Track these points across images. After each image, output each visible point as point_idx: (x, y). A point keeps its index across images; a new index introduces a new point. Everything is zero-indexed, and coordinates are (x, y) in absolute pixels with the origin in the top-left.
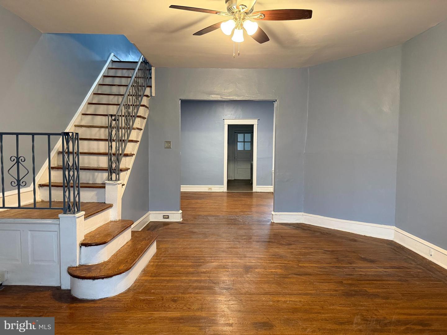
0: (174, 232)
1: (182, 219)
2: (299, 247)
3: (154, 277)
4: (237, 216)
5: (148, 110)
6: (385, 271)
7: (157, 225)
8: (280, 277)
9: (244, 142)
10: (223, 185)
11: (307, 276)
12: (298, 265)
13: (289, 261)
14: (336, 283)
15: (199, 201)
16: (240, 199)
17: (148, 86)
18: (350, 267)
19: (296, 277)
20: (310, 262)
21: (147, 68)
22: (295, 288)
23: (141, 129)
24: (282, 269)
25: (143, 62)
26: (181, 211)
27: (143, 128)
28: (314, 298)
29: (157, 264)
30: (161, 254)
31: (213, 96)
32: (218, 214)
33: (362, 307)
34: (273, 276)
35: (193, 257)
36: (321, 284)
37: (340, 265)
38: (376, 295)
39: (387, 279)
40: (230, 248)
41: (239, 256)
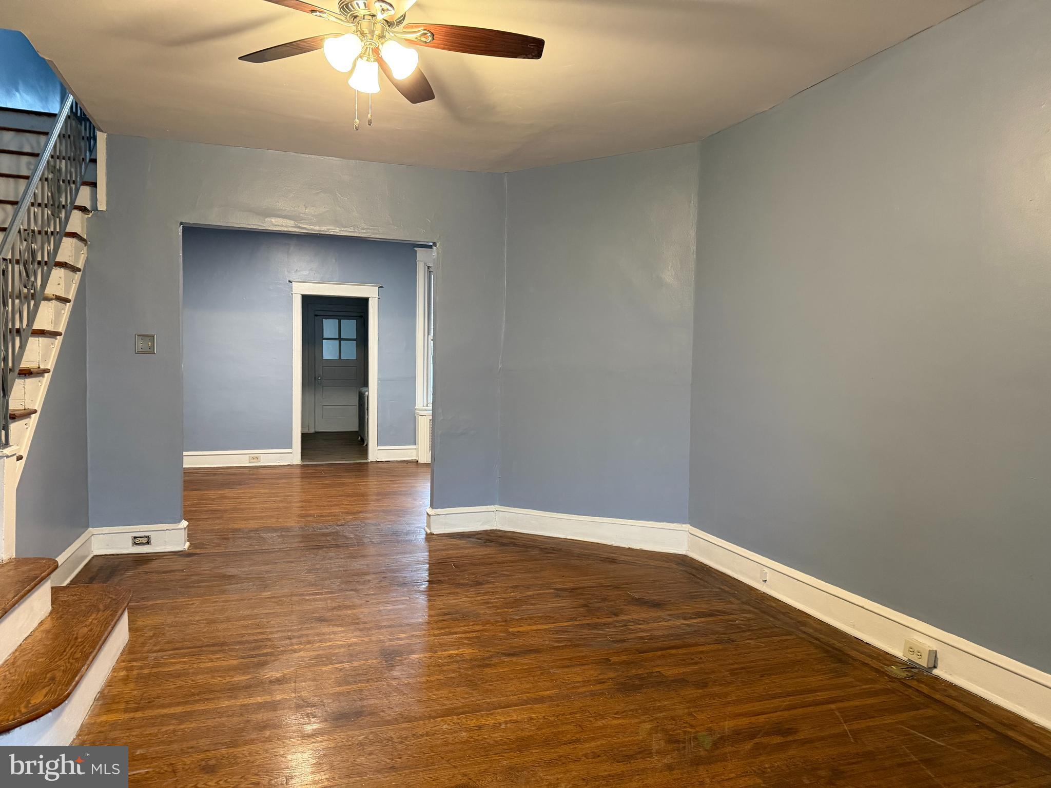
0: (171, 581)
1: (188, 544)
2: (501, 587)
3: (136, 710)
4: (338, 526)
5: (85, 248)
6: (688, 625)
7: (116, 563)
8: (472, 667)
9: (340, 339)
10: (291, 448)
11: (533, 656)
12: (506, 631)
13: (484, 624)
14: (595, 663)
15: (227, 492)
16: (338, 481)
17: (85, 183)
18: (617, 622)
19: (508, 662)
20: (531, 619)
21: (83, 135)
22: (512, 689)
23: (67, 301)
24: (473, 646)
25: (72, 117)
26: (185, 523)
27: (71, 296)
28: (558, 706)
29: (138, 674)
30: (144, 644)
31: (273, 220)
32: (286, 524)
33: (661, 712)
34: (455, 666)
35: (240, 643)
36: (566, 670)
37: (595, 620)
38: (682, 682)
39: (694, 642)
40: (335, 608)
41: (362, 626)
